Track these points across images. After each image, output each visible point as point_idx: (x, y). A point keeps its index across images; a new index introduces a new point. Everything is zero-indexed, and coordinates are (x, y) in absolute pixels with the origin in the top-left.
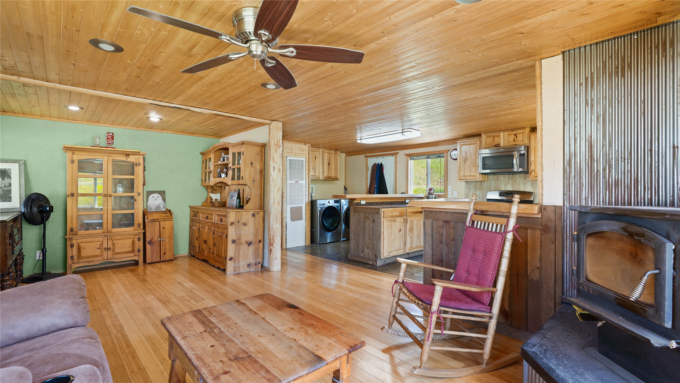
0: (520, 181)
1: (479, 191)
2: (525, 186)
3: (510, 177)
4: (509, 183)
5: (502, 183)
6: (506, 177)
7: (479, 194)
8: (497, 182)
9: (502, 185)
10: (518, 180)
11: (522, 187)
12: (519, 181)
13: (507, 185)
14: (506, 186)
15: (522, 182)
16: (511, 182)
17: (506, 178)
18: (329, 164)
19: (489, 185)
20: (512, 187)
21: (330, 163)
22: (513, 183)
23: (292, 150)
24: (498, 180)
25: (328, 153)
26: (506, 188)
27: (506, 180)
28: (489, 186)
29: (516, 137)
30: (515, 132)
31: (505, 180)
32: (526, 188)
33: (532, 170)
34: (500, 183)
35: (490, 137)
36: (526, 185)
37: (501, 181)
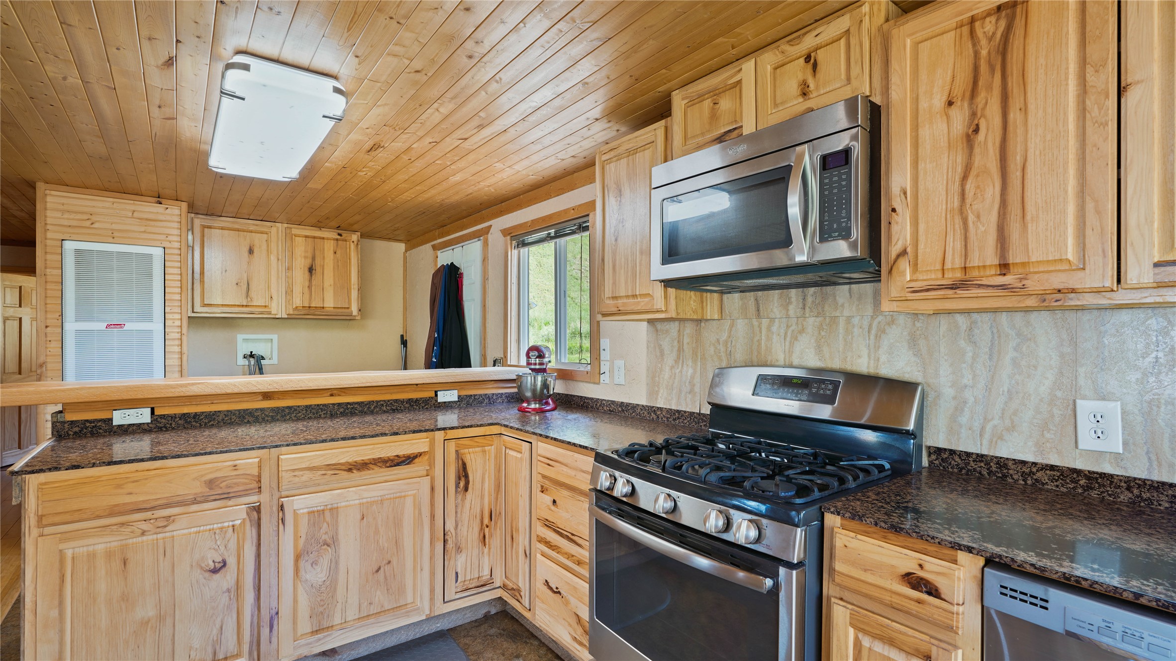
0: (856, 320)
1: (690, 363)
2: (877, 348)
3: (810, 299)
4: (802, 331)
5: (775, 328)
6: (794, 299)
7: (693, 377)
8: (755, 322)
9: (775, 338)
10: (846, 313)
11: (865, 352)
12: (849, 319)
13: (796, 339)
14: (792, 344)
15: (866, 323)
16: (811, 322)
17: (790, 303)
18: (311, 270)
19: (725, 336)
20: (819, 349)
21: (318, 269)
22: (820, 328)
23: (94, 218)
24: (758, 315)
25: (306, 237)
26: (791, 352)
27: (791, 312)
28: (726, 342)
29: (815, 66)
30: (809, 42)
31: (788, 317)
32: (883, 358)
33: (895, 250)
34: (769, 328)
35: (701, 97)
36: (885, 343)
37: (772, 320)
